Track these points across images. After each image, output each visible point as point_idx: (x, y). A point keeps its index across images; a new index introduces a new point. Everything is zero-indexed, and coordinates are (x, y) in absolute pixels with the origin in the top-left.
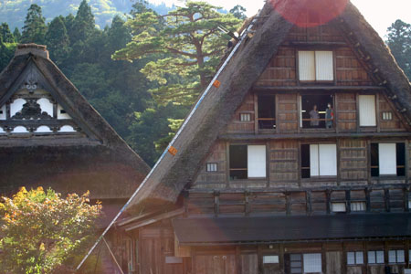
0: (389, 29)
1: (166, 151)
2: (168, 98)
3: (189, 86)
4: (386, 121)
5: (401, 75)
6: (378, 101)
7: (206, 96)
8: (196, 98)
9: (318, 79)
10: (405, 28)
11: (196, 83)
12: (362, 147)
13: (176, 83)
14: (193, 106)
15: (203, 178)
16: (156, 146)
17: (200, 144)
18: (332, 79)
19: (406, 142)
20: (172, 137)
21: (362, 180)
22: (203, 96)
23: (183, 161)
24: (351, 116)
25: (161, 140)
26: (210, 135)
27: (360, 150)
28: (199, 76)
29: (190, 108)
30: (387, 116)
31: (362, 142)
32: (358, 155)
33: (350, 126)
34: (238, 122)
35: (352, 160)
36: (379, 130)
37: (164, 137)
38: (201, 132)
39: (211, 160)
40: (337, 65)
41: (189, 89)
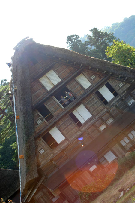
0: (67, 43)
1: (19, 159)
2: (4, 138)
3: (8, 127)
4: (94, 80)
5: (86, 57)
6: (85, 74)
7: (17, 126)
8: (14, 129)
9: (55, 85)
10: (73, 38)
11: (9, 123)
12: (93, 97)
13: (2, 129)
14: (15, 133)
15: (41, 158)
16: (14, 160)
17: (29, 146)
18: (60, 80)
19: (108, 81)
20: (17, 152)
21: (103, 109)
22: (16, 127)
23: (29, 158)
24: (79, 88)
25: (14, 156)
26: (31, 139)
27: (93, 98)
28: (9, 120)
29: (15, 135)
30: (93, 77)
31: (91, 95)
32: (94, 101)
33: (82, 92)
34: (38, 126)
35: (93, 105)
36: (94, 85)
37: (14, 154)
38: (26, 141)
39: (39, 148)
40: (58, 73)
41: (9, 128)
